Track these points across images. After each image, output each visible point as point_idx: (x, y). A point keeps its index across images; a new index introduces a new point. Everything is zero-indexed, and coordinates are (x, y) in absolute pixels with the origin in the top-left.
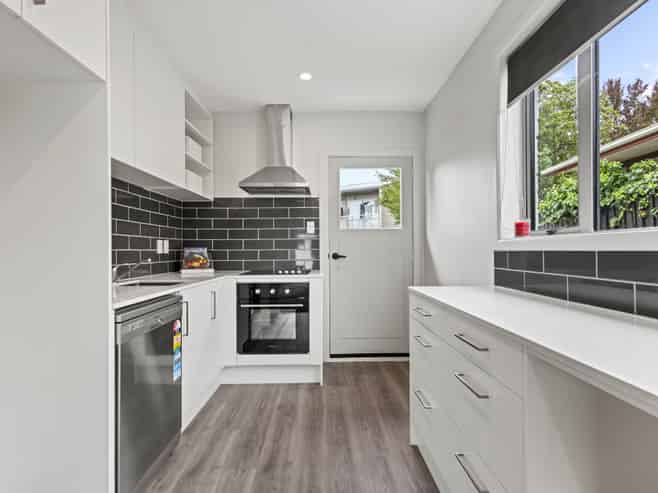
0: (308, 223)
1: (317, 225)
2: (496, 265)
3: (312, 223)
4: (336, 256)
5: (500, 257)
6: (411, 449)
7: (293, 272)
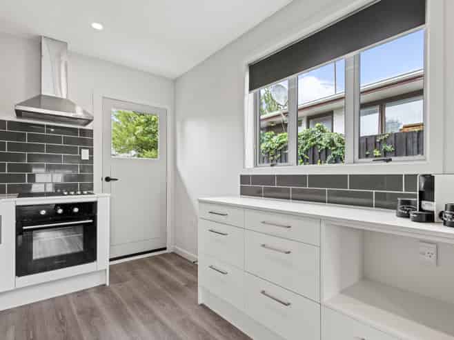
0: (83, 151)
1: (91, 153)
2: (241, 183)
3: (87, 151)
4: (108, 179)
5: (244, 179)
6: (201, 307)
7: (72, 193)
